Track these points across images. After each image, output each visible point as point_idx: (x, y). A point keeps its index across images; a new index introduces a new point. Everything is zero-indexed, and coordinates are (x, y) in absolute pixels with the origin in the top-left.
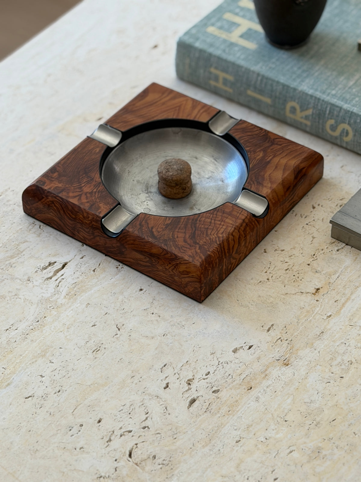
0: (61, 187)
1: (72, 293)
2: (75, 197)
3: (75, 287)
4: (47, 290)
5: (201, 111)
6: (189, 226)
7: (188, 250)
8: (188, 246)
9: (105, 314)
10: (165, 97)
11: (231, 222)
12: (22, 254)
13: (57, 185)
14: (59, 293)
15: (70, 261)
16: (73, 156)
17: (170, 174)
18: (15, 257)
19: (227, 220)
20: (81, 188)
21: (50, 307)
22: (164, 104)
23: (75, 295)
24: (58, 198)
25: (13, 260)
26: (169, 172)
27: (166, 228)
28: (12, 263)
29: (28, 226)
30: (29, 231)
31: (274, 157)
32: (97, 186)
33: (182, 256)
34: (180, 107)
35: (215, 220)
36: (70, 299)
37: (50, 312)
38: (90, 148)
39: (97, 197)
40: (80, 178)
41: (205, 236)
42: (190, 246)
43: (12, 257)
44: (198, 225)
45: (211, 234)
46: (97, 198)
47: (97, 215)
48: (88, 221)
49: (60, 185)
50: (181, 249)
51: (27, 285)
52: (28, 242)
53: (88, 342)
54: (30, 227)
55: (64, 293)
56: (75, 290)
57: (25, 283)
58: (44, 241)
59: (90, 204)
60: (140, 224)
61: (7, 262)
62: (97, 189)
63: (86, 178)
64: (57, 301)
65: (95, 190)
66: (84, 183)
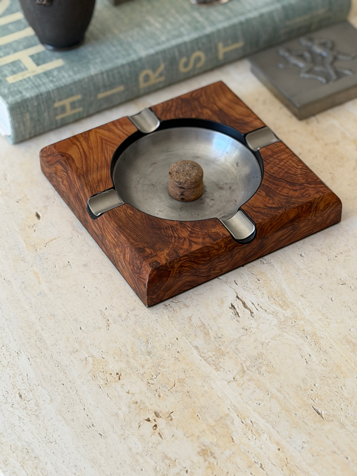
0: (170, 252)
1: (281, 302)
2: (190, 245)
3: (274, 299)
4: (268, 320)
5: (120, 128)
6: (276, 182)
7: (307, 192)
8: (303, 191)
9: (321, 288)
10: (81, 145)
11: (286, 156)
12: (207, 325)
13: (165, 254)
14: (276, 312)
15: (236, 293)
16: (128, 231)
17: (194, 174)
18: (208, 331)
19: (283, 157)
20: (179, 238)
21: (292, 323)
22: (90, 148)
23: (285, 302)
24: (182, 259)
25: (212, 334)
26: (191, 174)
27: (270, 197)
28: (216, 336)
29: (168, 311)
30: (175, 312)
31: (215, 104)
32: (184, 226)
33: (313, 198)
34: (102, 139)
35: (278, 164)
36: (289, 307)
37: (299, 325)
38: (124, 216)
39: (200, 231)
40: (164, 234)
41: (295, 177)
42: (303, 189)
43: (207, 334)
44: (278, 176)
45: (296, 173)
46: (202, 230)
47: (226, 238)
48: (223, 248)
49: (167, 251)
50: (305, 196)
51: (252, 332)
52: (191, 317)
53: (351, 309)
54: (170, 309)
55: (279, 309)
56: (278, 300)
57: (249, 333)
58: (197, 304)
59: (208, 238)
60: (256, 212)
61: (213, 339)
62: (189, 227)
63: (168, 231)
64: (287, 317)
65: (190, 229)
66: (174, 234)
